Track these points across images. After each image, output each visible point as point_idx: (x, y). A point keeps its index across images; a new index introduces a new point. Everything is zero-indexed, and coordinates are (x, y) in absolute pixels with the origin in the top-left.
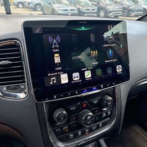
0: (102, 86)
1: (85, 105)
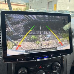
0: (52, 56)
1: (40, 67)
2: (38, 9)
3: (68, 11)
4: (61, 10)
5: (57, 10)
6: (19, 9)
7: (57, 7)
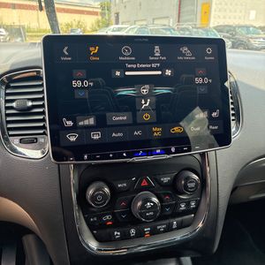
2: (144, 23)
3: (251, 29)
4: (226, 24)
5: (211, 25)
6: (75, 24)
7: (213, 13)
